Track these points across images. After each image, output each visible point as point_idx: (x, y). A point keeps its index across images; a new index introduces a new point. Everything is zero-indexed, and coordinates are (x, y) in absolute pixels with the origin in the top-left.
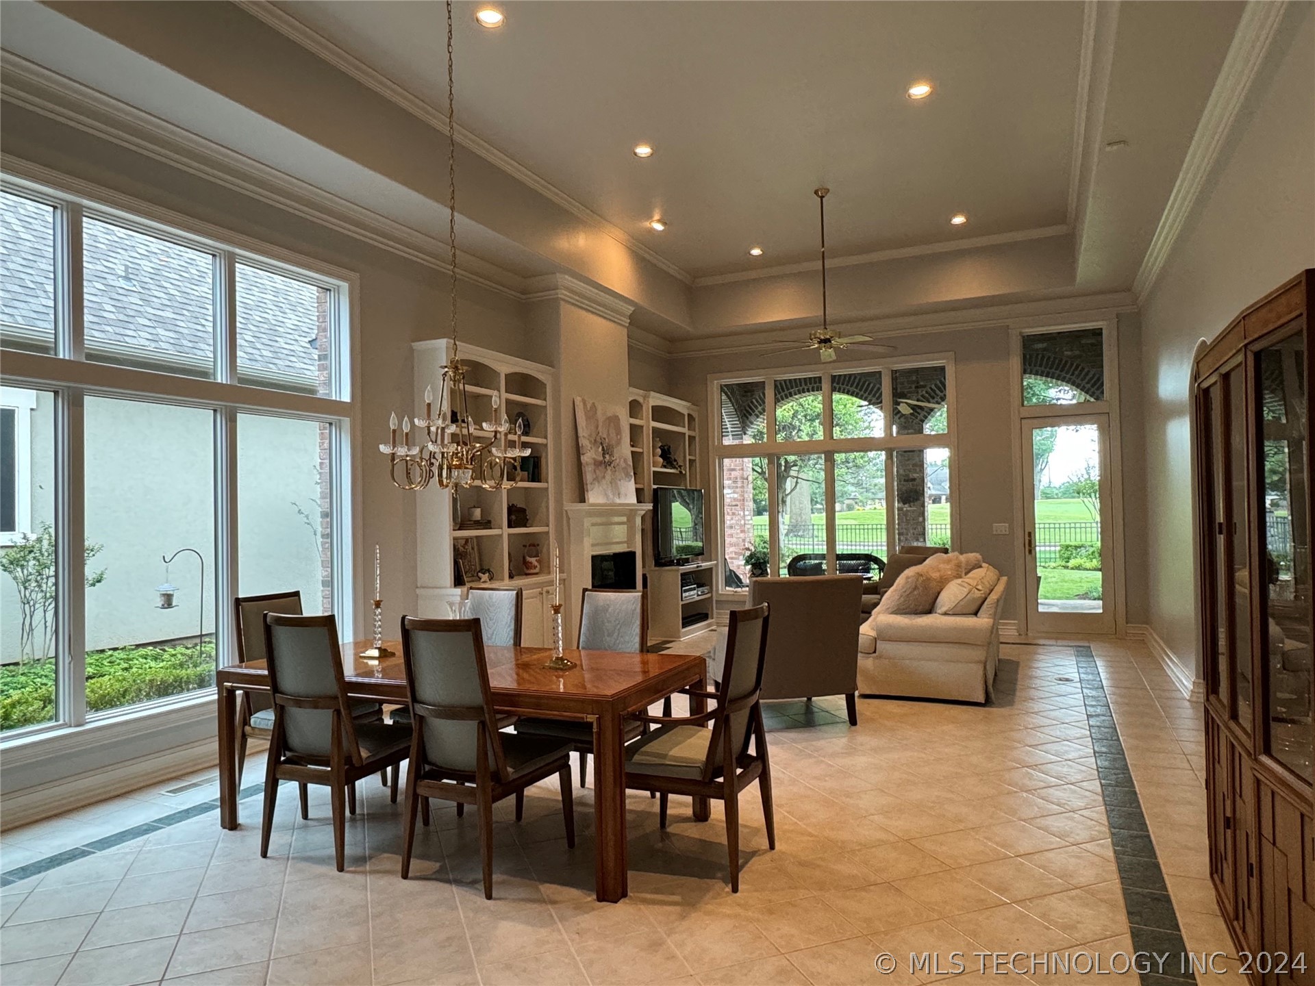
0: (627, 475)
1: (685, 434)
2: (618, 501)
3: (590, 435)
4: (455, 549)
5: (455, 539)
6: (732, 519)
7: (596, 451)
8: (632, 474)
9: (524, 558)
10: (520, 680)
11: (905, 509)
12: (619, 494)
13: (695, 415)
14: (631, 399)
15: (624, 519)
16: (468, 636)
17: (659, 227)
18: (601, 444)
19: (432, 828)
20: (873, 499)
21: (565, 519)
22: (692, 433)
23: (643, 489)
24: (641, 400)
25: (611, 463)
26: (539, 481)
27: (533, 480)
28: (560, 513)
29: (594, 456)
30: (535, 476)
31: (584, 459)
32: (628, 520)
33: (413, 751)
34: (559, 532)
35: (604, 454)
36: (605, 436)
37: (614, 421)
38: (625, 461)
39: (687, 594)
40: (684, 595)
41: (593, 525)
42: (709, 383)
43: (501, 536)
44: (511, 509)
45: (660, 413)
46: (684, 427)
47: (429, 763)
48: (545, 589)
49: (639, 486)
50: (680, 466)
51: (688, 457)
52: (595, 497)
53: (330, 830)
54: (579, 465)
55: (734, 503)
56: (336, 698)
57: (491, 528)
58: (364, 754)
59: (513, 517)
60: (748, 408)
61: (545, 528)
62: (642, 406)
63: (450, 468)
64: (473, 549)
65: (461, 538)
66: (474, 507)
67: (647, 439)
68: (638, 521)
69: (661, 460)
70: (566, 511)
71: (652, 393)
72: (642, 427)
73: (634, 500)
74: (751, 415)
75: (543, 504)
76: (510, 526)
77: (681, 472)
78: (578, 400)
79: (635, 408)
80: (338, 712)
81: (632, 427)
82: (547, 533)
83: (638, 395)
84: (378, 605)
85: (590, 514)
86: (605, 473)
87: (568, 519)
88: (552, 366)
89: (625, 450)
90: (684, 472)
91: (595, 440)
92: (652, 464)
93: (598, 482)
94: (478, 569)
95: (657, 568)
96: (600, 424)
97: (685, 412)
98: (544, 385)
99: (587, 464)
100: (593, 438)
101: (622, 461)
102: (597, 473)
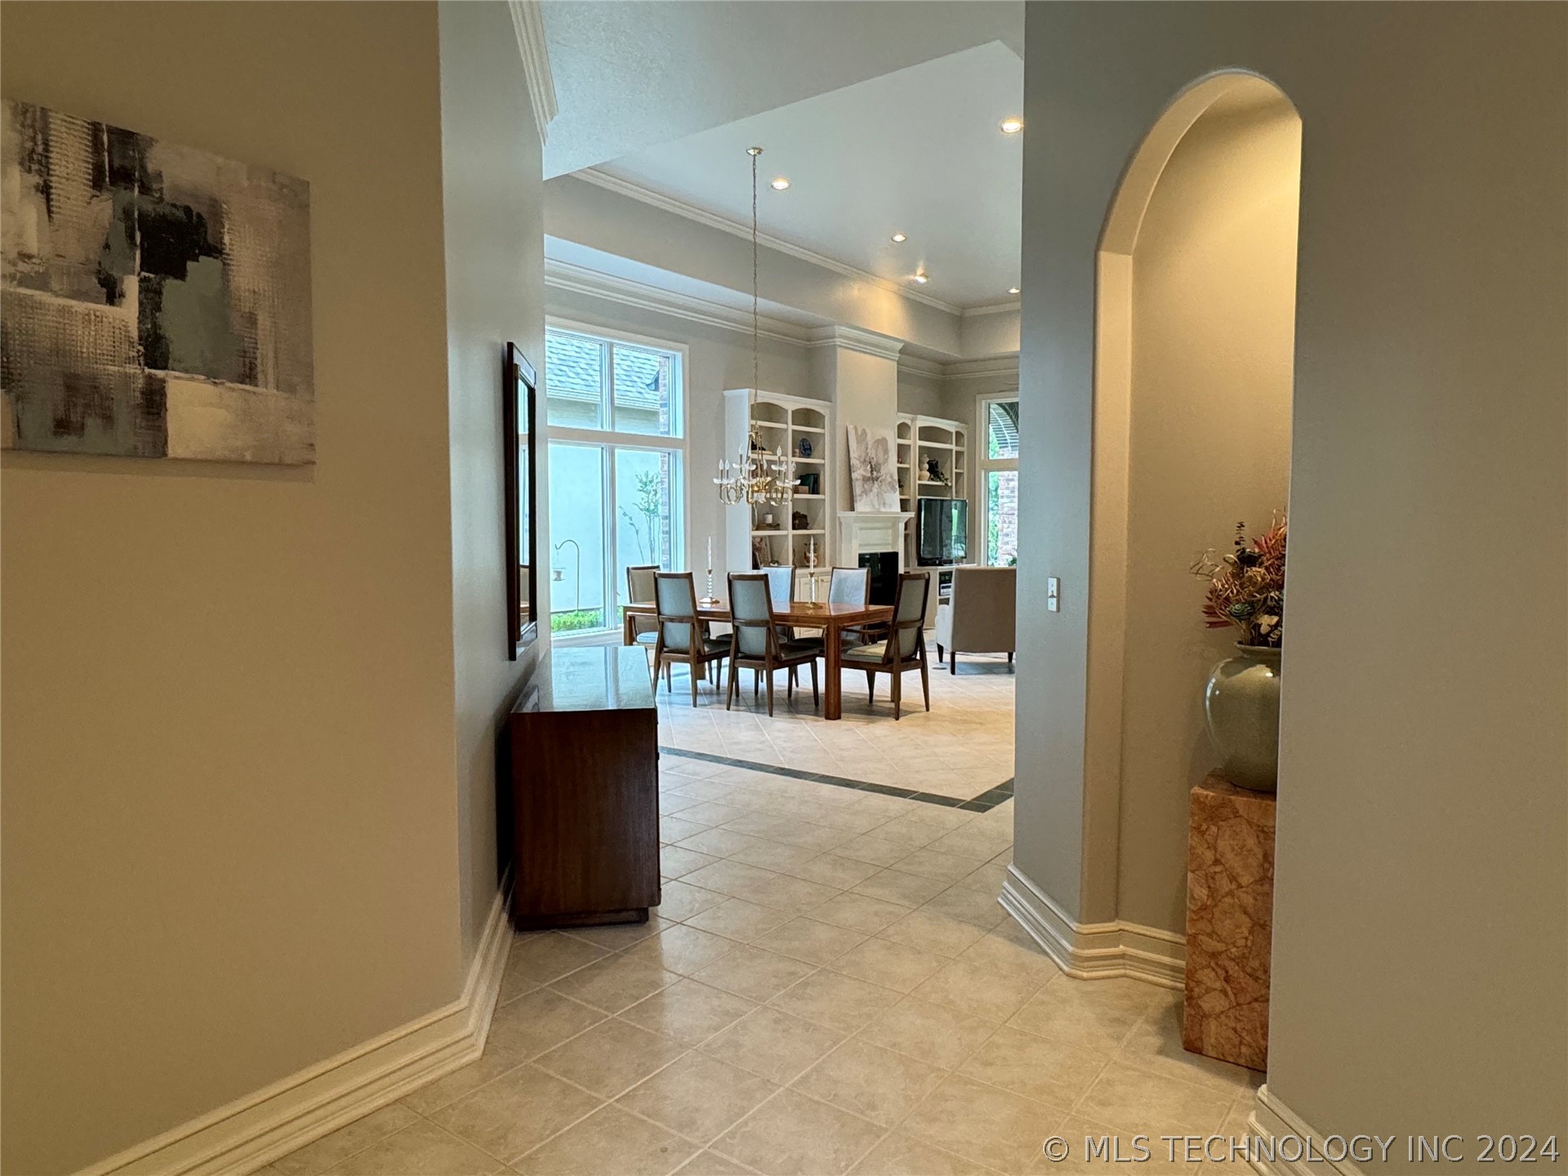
0: (893, 488)
1: (951, 450)
2: (882, 510)
3: (860, 456)
4: (754, 545)
5: (754, 537)
6: (1008, 527)
7: (865, 470)
8: (897, 487)
9: (805, 554)
10: (791, 611)
12: (884, 505)
13: (965, 432)
14: (898, 422)
15: (888, 525)
16: (762, 583)
17: (922, 280)
18: (870, 463)
19: (740, 697)
21: (837, 524)
22: (959, 449)
23: (908, 500)
24: (909, 422)
25: (878, 478)
26: (818, 493)
27: (813, 493)
28: (834, 517)
29: (864, 473)
30: (815, 490)
31: (854, 476)
32: (892, 526)
33: (732, 653)
34: (833, 535)
35: (872, 471)
36: (874, 456)
37: (882, 442)
38: (891, 477)
39: (945, 590)
40: (942, 591)
41: (861, 529)
42: (977, 402)
43: (787, 536)
44: (795, 516)
45: (927, 433)
46: (951, 443)
47: (741, 653)
48: (820, 578)
49: (903, 497)
50: (946, 479)
51: (954, 471)
52: (862, 506)
53: (691, 697)
54: (850, 480)
55: (1011, 512)
56: (692, 617)
57: (779, 530)
58: (706, 649)
59: (797, 522)
61: (823, 529)
62: (910, 428)
63: (753, 492)
64: (766, 545)
65: (758, 537)
66: (768, 514)
67: (914, 456)
68: (902, 526)
69: (928, 474)
70: (839, 518)
71: (919, 416)
72: (909, 446)
73: (899, 510)
75: (821, 512)
76: (794, 528)
77: (946, 485)
78: (851, 428)
79: (903, 430)
80: (693, 624)
81: (900, 446)
82: (824, 535)
83: (905, 418)
84: (710, 572)
85: (858, 520)
86: (872, 487)
87: (840, 524)
88: (831, 401)
89: (892, 466)
90: (950, 484)
91: (865, 459)
92: (919, 477)
93: (866, 494)
94: (770, 560)
95: (918, 567)
96: (870, 446)
97: (953, 430)
98: (824, 417)
99: (857, 480)
100: (862, 460)
101: (888, 476)
102: (866, 486)
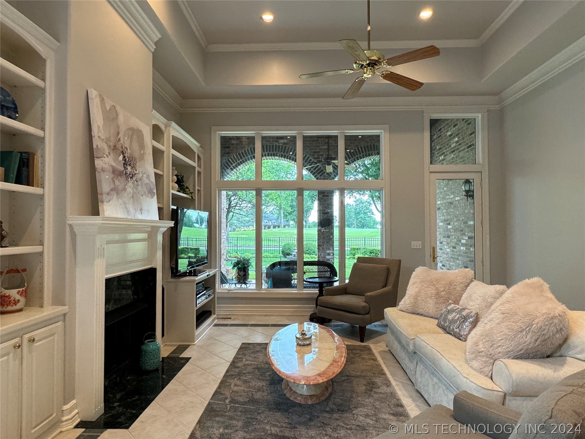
0: (150, 192)
1: (195, 167)
2: (140, 217)
3: (108, 140)
7: (116, 159)
8: (155, 191)
11: (322, 230)
12: (141, 210)
13: (201, 156)
14: (154, 123)
15: (144, 236)
18: (122, 152)
20: (244, 226)
22: (200, 170)
23: (162, 208)
24: (163, 127)
25: (133, 176)
26: (31, 185)
27: (23, 183)
29: (112, 164)
30: (26, 178)
31: (98, 163)
32: (150, 237)
34: (59, 253)
35: (124, 164)
36: (127, 146)
37: (137, 134)
38: (148, 177)
39: (200, 300)
40: (198, 302)
41: (108, 242)
42: (212, 132)
45: (178, 145)
46: (195, 162)
49: (161, 206)
50: (191, 194)
51: (197, 188)
52: (113, 209)
54: (93, 170)
60: (226, 164)
61: (37, 246)
62: (163, 134)
67: (167, 163)
68: (160, 238)
69: (177, 184)
70: (70, 226)
71: (173, 124)
72: (163, 151)
73: (157, 218)
74: (228, 168)
75: (37, 215)
77: (192, 198)
78: (93, 93)
79: (157, 132)
81: (155, 148)
82: (41, 254)
83: (161, 121)
85: (104, 229)
86: (126, 184)
88: (58, 40)
89: (148, 169)
90: (194, 198)
91: (115, 146)
92: (171, 187)
93: (118, 194)
95: (173, 280)
96: (121, 132)
97: (196, 150)
98: (45, 61)
99: (103, 170)
100: (112, 144)
101: (145, 175)
102: (117, 183)
